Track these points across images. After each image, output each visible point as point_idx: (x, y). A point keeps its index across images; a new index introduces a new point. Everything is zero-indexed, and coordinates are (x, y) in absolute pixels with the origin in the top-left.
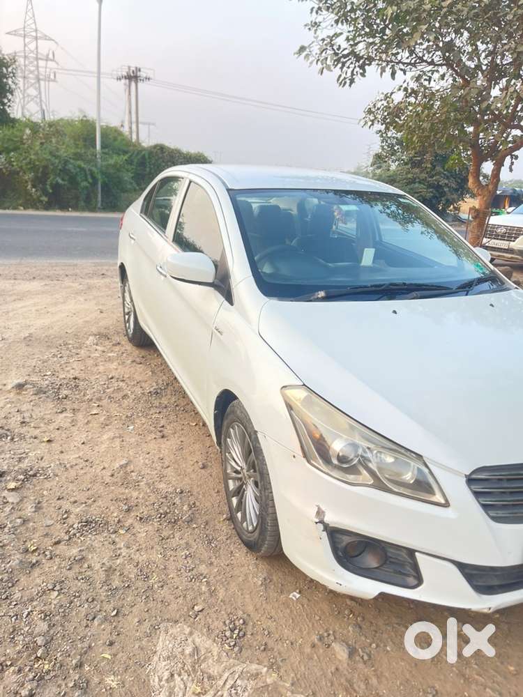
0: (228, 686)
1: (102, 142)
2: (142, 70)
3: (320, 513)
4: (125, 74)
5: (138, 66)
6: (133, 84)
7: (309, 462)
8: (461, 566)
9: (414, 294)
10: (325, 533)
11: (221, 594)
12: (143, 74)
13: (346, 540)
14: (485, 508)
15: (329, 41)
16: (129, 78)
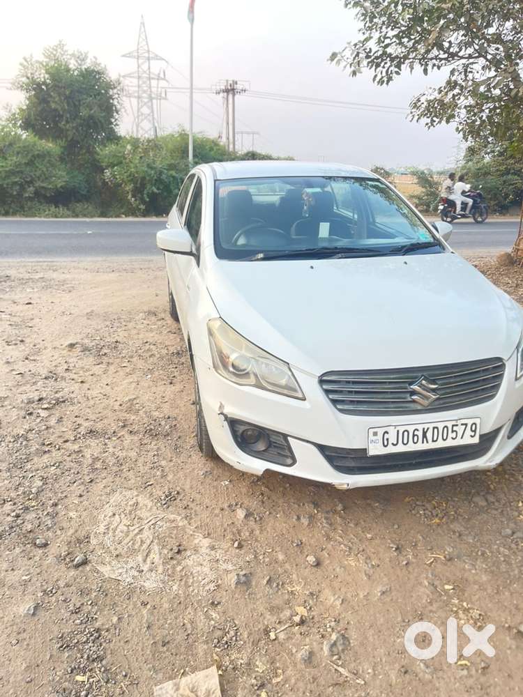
0: (151, 523)
1: (194, 150)
2: (238, 82)
3: (221, 407)
4: (223, 87)
5: (235, 79)
6: (230, 96)
7: (216, 371)
8: (322, 448)
9: (340, 255)
10: (226, 423)
11: (170, 477)
12: (239, 87)
13: (241, 429)
14: (334, 402)
15: (361, 45)
16: (227, 91)
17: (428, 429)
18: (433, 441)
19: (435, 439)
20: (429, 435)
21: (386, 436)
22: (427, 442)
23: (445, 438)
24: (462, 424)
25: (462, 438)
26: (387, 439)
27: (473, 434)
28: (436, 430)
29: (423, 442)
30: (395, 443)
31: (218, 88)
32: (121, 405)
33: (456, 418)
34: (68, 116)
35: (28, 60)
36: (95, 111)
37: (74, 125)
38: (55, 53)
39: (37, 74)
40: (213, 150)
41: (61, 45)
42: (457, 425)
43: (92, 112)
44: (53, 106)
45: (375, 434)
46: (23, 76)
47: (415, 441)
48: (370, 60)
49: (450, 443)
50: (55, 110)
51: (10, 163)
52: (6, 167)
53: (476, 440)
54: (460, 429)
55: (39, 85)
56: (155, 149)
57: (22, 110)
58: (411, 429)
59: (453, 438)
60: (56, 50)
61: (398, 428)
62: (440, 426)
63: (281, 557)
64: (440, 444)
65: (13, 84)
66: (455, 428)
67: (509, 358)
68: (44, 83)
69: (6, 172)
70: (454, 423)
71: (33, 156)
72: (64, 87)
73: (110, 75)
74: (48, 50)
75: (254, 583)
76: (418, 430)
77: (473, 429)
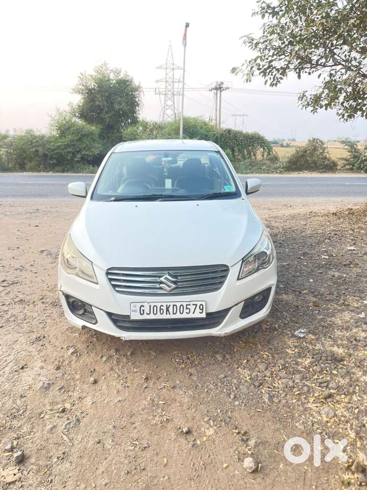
0: (17, 352)
2: (224, 83)
3: (61, 286)
4: (214, 87)
5: (222, 81)
6: (219, 92)
7: (61, 266)
8: (110, 315)
10: (63, 296)
14: (114, 286)
15: (254, 62)
16: (216, 89)
17: (170, 306)
18: (173, 314)
19: (175, 312)
20: (171, 309)
21: (142, 308)
22: (170, 314)
23: (181, 312)
24: (193, 305)
25: (193, 313)
26: (143, 310)
27: (201, 311)
28: (175, 307)
29: (167, 314)
30: (148, 313)
31: (211, 87)
32: (48, 287)
33: (189, 300)
34: (107, 109)
35: (83, 74)
36: (124, 106)
37: (110, 115)
38: (101, 69)
39: (89, 83)
40: (203, 128)
41: (105, 64)
42: (190, 305)
43: (122, 106)
44: (97, 103)
45: (135, 306)
46: (80, 85)
47: (162, 313)
48: (261, 71)
49: (184, 316)
50: (99, 106)
51: (67, 139)
52: (65, 142)
53: (204, 315)
54: (192, 308)
55: (90, 90)
56: (158, 129)
57: (79, 106)
58: (159, 305)
59: (187, 313)
60: (102, 68)
61: (150, 304)
62: (178, 305)
63: (77, 377)
64: (178, 316)
65: (74, 90)
66: (188, 307)
67: (233, 266)
68: (94, 89)
69: (65, 145)
70: (188, 303)
71: (82, 135)
72: (105, 92)
73: (135, 83)
74: (97, 68)
75: (51, 389)
76: (163, 306)
77: (201, 308)
